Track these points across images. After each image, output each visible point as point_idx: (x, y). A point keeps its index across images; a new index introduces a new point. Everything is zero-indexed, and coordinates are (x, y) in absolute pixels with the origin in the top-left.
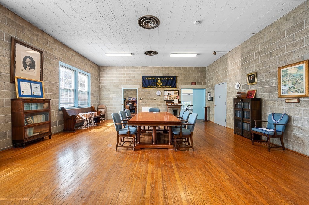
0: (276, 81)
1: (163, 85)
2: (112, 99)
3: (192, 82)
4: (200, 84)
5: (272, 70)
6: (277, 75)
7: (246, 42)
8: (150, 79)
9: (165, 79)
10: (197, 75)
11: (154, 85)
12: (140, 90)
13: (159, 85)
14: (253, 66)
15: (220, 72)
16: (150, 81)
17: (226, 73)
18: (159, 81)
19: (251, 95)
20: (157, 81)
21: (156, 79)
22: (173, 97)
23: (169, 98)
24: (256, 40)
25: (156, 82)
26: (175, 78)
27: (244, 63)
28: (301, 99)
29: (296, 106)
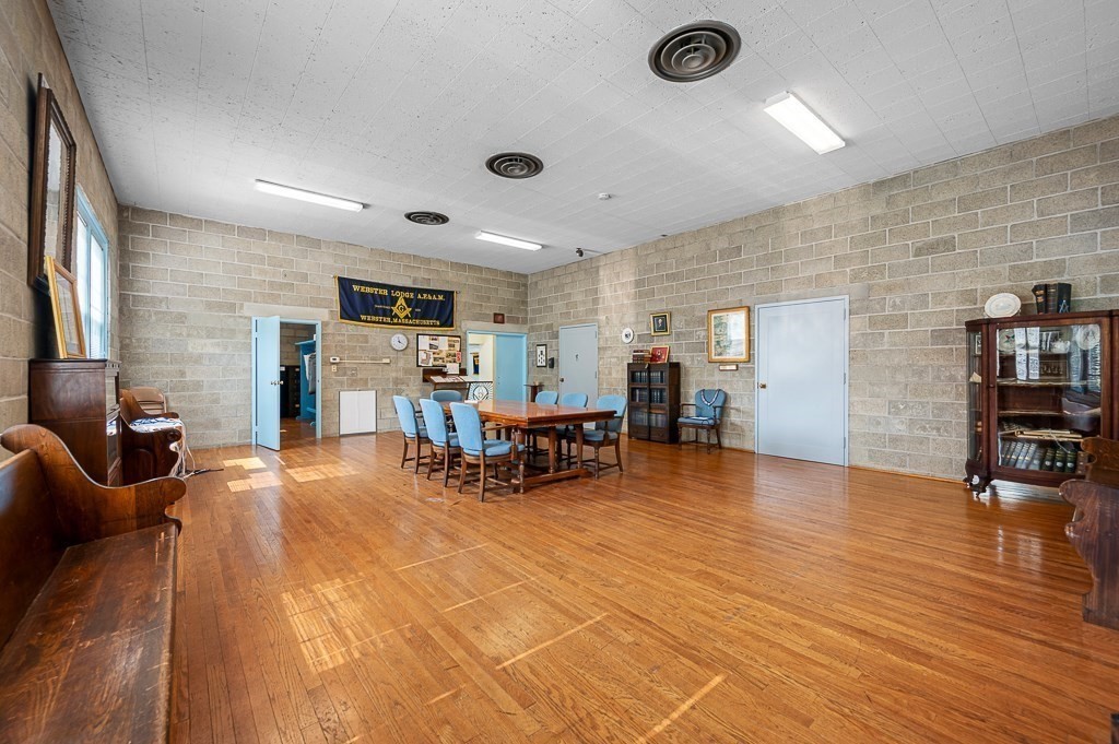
0: (703, 333)
1: (414, 315)
2: (198, 359)
3: (495, 315)
4: (515, 320)
5: (697, 314)
6: (704, 322)
7: (645, 246)
8: (369, 290)
9: (419, 296)
10: (506, 293)
11: (385, 313)
12: (331, 326)
13: (402, 315)
14: (662, 300)
15: (579, 298)
16: (370, 298)
17: (596, 301)
18: (401, 301)
19: (659, 357)
20: (394, 301)
21: (390, 293)
22: (443, 355)
23: (432, 360)
24: (668, 250)
25: (389, 301)
26: (449, 295)
27: (643, 288)
28: (741, 365)
29: (734, 376)
